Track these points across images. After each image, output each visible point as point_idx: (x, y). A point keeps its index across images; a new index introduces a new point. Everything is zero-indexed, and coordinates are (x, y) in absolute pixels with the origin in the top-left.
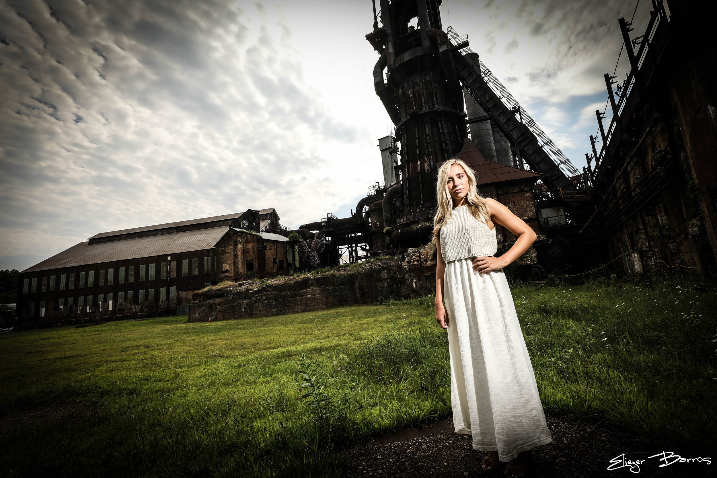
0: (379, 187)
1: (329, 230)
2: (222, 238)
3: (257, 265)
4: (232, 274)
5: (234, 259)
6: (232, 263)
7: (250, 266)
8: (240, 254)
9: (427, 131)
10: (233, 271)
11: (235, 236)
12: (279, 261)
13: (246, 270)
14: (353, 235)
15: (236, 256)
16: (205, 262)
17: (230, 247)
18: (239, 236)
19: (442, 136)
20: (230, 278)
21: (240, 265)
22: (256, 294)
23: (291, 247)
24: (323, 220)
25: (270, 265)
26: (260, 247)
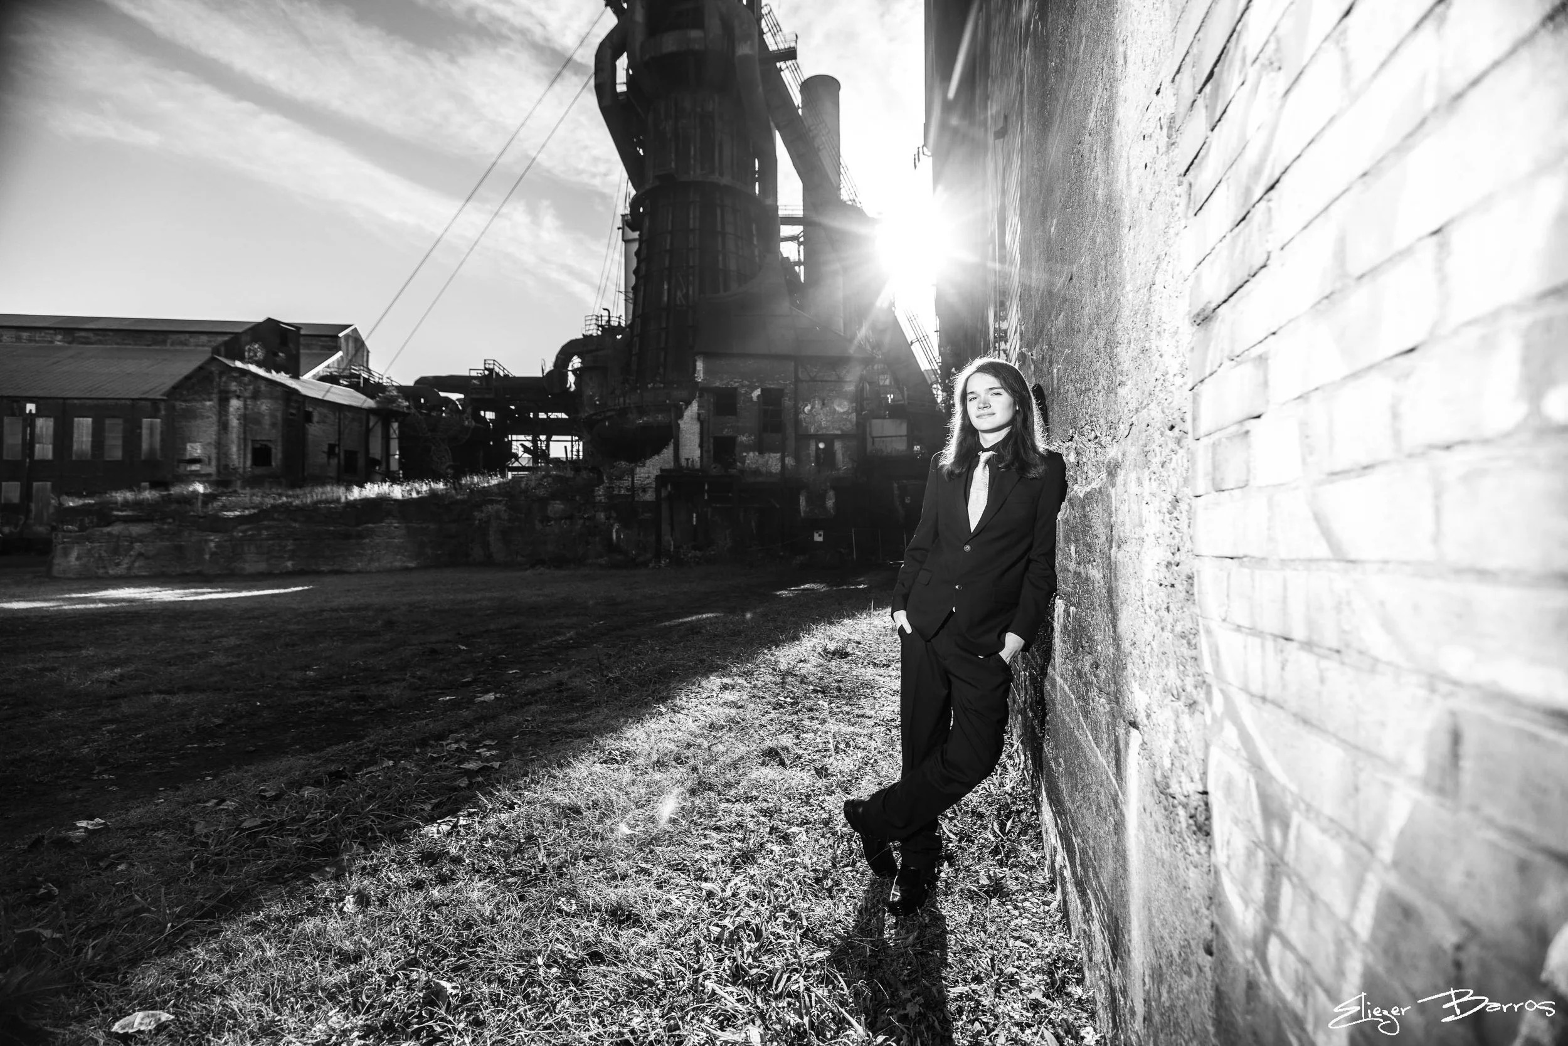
0: (609, 321)
1: (487, 396)
2: (188, 378)
3: (280, 456)
4: (212, 469)
5: (219, 433)
6: (213, 441)
7: (261, 455)
8: (234, 422)
9: (691, 222)
10: (214, 463)
11: (224, 379)
12: (346, 452)
13: (249, 463)
14: (542, 415)
15: (224, 426)
16: (145, 432)
17: (208, 403)
18: (235, 379)
19: (720, 239)
20: (204, 479)
21: (234, 449)
22: (241, 524)
23: (379, 424)
24: (474, 373)
25: (317, 457)
26: (292, 414)
